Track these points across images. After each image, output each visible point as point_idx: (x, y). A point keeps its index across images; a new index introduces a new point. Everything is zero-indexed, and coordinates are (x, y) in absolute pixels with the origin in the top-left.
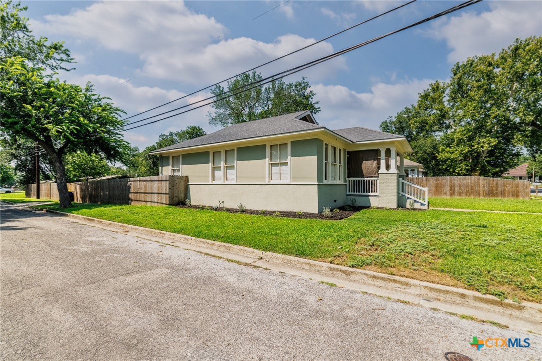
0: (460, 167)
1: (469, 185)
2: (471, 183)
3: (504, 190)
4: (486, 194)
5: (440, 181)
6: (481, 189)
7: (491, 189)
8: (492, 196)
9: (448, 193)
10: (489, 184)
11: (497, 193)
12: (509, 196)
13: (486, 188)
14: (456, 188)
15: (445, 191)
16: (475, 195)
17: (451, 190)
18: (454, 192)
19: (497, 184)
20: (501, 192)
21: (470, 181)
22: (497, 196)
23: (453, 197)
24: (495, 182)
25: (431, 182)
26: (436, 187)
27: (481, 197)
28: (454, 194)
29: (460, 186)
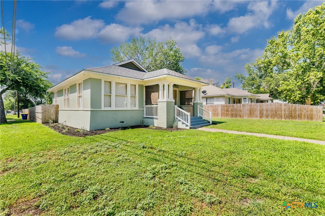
0: (294, 95)
1: (273, 109)
2: (275, 108)
3: (301, 114)
4: (287, 116)
5: (252, 107)
6: (283, 113)
7: (291, 112)
8: (291, 118)
9: (259, 116)
10: (289, 109)
11: (295, 116)
12: (304, 118)
13: (287, 112)
14: (264, 112)
15: (256, 114)
16: (278, 118)
17: (260, 113)
18: (263, 115)
19: (295, 108)
20: (299, 115)
21: (274, 107)
22: (295, 119)
23: (262, 119)
24: (294, 107)
25: (247, 107)
26: (250, 111)
27: (283, 119)
28: (263, 117)
29: (267, 111)
